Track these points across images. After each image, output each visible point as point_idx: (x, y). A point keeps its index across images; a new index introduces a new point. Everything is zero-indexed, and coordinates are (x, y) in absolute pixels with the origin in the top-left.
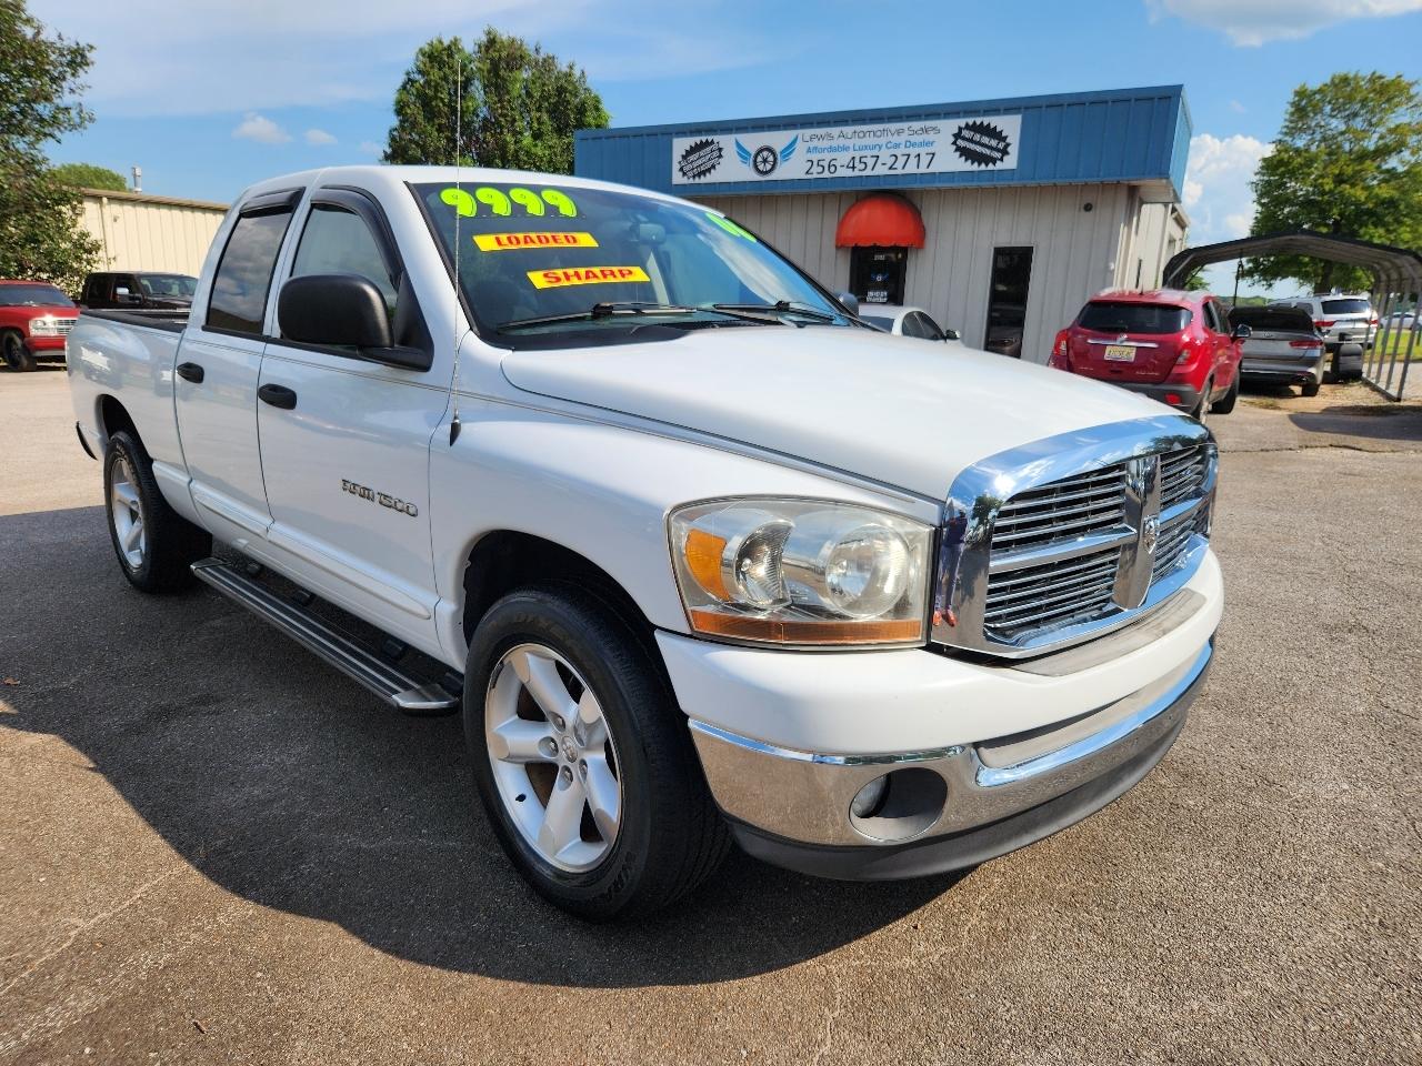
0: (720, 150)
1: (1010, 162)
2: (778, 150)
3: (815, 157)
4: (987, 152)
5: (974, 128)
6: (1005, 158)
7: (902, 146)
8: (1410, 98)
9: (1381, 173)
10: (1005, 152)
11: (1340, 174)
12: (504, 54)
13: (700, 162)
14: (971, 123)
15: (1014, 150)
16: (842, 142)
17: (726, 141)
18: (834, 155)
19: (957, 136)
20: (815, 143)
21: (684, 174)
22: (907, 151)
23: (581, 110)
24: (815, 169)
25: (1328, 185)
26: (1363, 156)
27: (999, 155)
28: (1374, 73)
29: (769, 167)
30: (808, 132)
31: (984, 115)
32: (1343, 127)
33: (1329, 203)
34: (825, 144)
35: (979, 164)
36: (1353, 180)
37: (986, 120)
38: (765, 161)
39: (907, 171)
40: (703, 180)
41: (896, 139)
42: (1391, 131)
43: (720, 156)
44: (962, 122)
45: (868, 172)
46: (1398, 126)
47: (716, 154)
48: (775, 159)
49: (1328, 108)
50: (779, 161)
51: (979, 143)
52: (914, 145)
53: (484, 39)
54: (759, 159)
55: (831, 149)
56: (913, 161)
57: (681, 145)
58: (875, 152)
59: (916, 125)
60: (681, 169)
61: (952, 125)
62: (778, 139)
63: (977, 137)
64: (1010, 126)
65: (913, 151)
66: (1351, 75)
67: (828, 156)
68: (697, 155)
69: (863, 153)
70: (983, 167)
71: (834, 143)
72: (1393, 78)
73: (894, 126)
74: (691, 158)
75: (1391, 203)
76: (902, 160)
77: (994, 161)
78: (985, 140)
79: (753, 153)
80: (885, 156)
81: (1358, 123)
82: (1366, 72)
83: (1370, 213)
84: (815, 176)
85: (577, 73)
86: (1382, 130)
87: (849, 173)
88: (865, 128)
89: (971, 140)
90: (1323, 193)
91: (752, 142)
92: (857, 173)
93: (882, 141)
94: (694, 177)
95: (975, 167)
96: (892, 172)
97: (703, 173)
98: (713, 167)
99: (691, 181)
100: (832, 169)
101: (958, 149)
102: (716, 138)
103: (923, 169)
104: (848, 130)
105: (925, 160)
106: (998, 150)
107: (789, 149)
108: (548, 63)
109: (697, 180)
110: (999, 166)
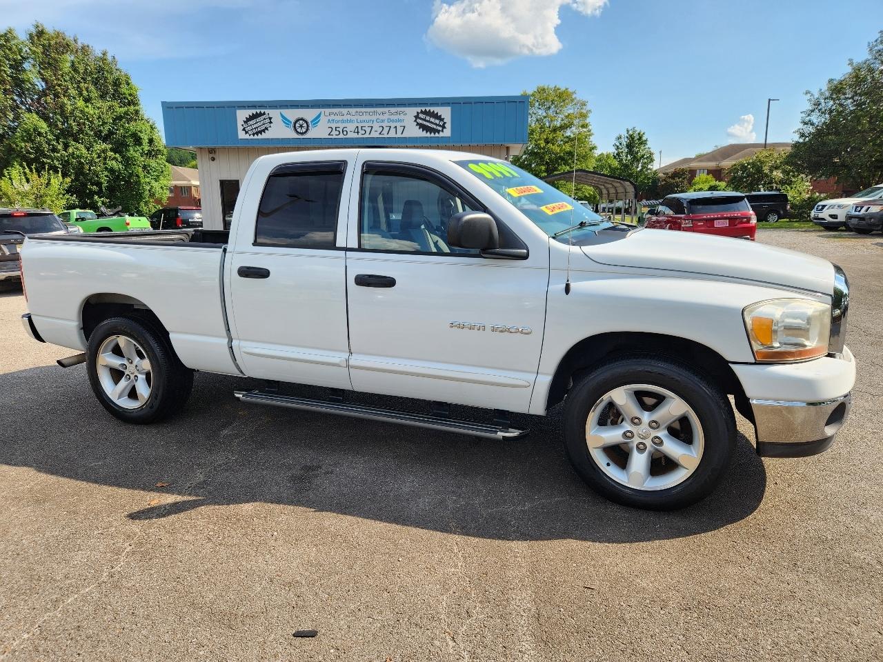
0: (270, 118)
1: (447, 133)
2: (309, 121)
3: (334, 126)
4: (435, 127)
5: (425, 113)
6: (444, 130)
7: (386, 121)
8: (572, 101)
9: (565, 138)
10: (444, 127)
11: (547, 139)
12: (53, 42)
13: (256, 125)
14: (423, 110)
15: (448, 126)
16: (349, 117)
17: (274, 114)
18: (344, 125)
19: (417, 117)
20: (332, 117)
21: (246, 133)
22: (389, 124)
23: (117, 83)
24: (334, 133)
25: (543, 144)
26: (555, 130)
27: (440, 129)
28: (555, 87)
29: (304, 130)
30: (328, 111)
31: (430, 106)
32: (544, 114)
33: (543, 153)
34: (339, 118)
35: (430, 133)
36: (553, 141)
37: (432, 109)
38: (301, 126)
39: (389, 136)
40: (260, 136)
41: (381, 117)
42: (566, 117)
43: (271, 122)
44: (419, 110)
45: (367, 135)
46: (569, 114)
47: (268, 121)
48: (308, 126)
49: (537, 104)
50: (310, 128)
51: (429, 121)
52: (393, 121)
53: (34, 31)
54: (297, 125)
55: (343, 121)
56: (393, 130)
57: (242, 115)
58: (370, 124)
59: (393, 110)
60: (244, 129)
61: (413, 111)
62: (309, 114)
63: (428, 118)
64: (446, 112)
65: (393, 125)
66: (546, 87)
67: (341, 126)
68: (254, 121)
69: (363, 124)
70: (432, 135)
71: (345, 118)
72: (564, 89)
73: (380, 110)
74: (251, 123)
75: (570, 154)
76: (386, 130)
77: (438, 132)
78: (432, 120)
79: (293, 121)
80: (376, 127)
81: (550, 112)
82: (552, 86)
83: (562, 158)
84: (334, 137)
85: (109, 58)
86: (561, 116)
87: (355, 135)
88: (363, 110)
89: (425, 120)
90: (540, 148)
91: (293, 114)
92: (360, 136)
93: (374, 118)
94: (254, 135)
95: (428, 135)
96: (381, 136)
97: (260, 132)
98: (267, 129)
99: (252, 137)
100: (345, 133)
101: (418, 124)
102: (267, 111)
103: (399, 135)
104: (353, 110)
105: (400, 130)
106: (440, 126)
107: (316, 120)
108: (85, 49)
109: (256, 137)
110: (441, 134)
